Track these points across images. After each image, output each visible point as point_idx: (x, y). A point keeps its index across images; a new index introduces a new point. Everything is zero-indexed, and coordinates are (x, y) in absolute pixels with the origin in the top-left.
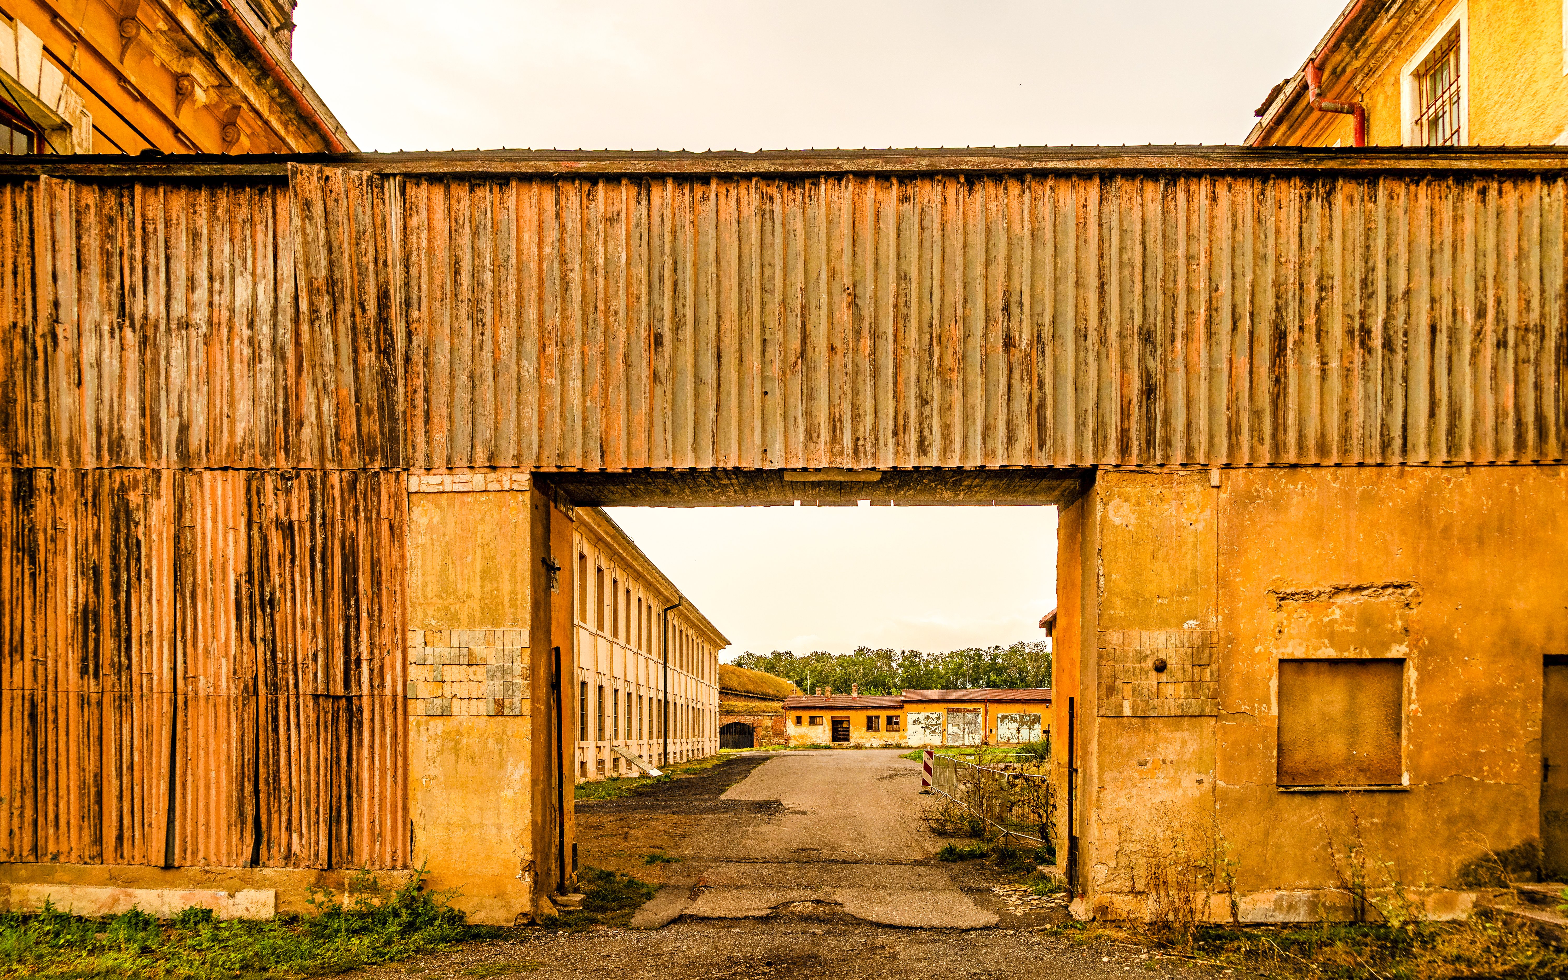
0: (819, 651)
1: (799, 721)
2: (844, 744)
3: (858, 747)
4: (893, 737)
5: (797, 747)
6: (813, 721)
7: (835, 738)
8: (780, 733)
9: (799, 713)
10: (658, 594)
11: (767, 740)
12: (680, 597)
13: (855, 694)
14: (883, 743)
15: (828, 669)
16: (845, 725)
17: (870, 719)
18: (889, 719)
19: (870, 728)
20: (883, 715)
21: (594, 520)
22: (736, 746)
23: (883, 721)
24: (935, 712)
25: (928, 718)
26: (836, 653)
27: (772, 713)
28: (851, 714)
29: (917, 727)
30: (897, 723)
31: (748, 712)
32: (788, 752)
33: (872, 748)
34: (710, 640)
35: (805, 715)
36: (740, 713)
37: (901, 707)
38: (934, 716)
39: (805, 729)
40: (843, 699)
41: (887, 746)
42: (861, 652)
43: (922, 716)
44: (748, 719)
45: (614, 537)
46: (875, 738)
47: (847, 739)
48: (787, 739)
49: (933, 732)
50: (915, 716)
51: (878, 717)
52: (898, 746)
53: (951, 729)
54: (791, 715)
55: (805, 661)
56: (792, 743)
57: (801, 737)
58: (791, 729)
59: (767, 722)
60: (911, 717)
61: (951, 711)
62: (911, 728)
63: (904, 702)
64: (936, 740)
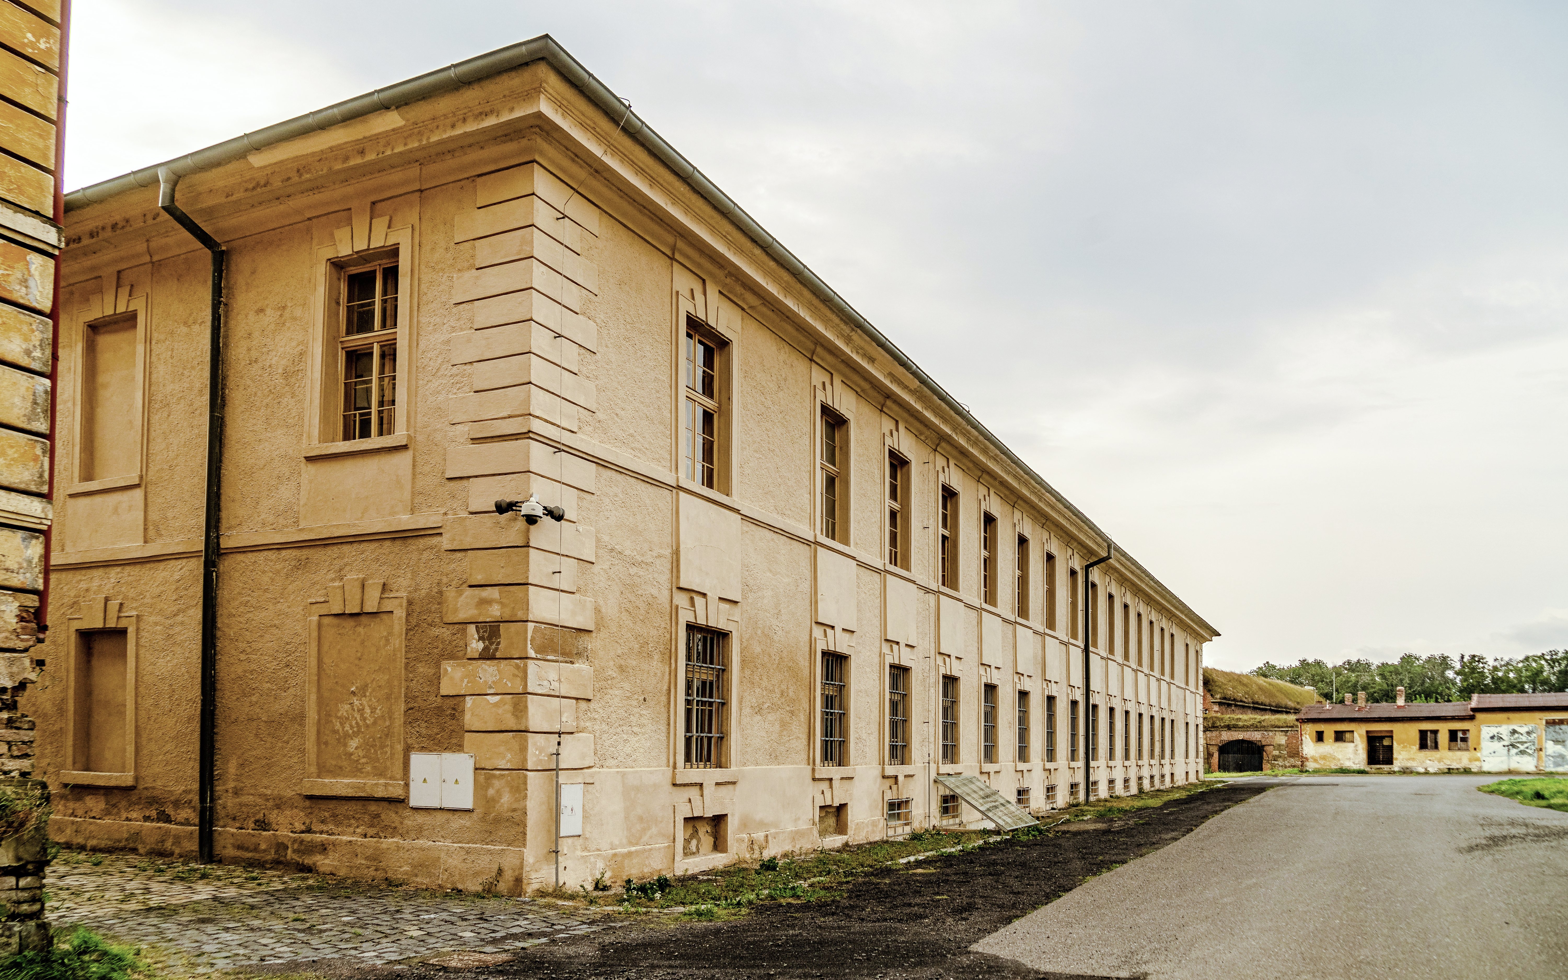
0: (1354, 660)
1: (1320, 737)
2: (1386, 767)
3: (1406, 771)
4: (1459, 759)
5: (1316, 772)
6: (1339, 737)
7: (1372, 759)
8: (1295, 752)
9: (1321, 727)
10: (1068, 539)
11: (1280, 762)
12: (1110, 545)
13: (1401, 701)
14: (1443, 766)
15: (1365, 678)
16: (1386, 742)
17: (1423, 734)
18: (1453, 735)
19: (1423, 746)
20: (1444, 729)
21: (841, 335)
22: (1240, 769)
23: (1443, 738)
24: (1524, 724)
25: (1514, 732)
26: (1375, 662)
27: (1286, 728)
28: (1396, 728)
29: (1497, 745)
30: (1464, 740)
31: (1256, 727)
32: (1304, 779)
33: (1427, 773)
34: (1184, 627)
35: (1329, 730)
36: (1245, 728)
37: (1472, 718)
38: (1523, 730)
39: (1329, 747)
40: (1384, 709)
41: (1450, 771)
42: (1408, 659)
43: (1504, 730)
44: (1255, 736)
45: (921, 398)
46: (1431, 761)
47: (1390, 761)
48: (1304, 760)
49: (1522, 752)
50: (1493, 731)
51: (1435, 732)
52: (1467, 771)
53: (1551, 748)
54: (1309, 730)
55: (1337, 671)
56: (1311, 766)
57: (1324, 758)
58: (1309, 748)
59: (1281, 739)
60: (1487, 731)
61: (1551, 723)
62: (1487, 746)
63: (1474, 710)
64: (1527, 764)
